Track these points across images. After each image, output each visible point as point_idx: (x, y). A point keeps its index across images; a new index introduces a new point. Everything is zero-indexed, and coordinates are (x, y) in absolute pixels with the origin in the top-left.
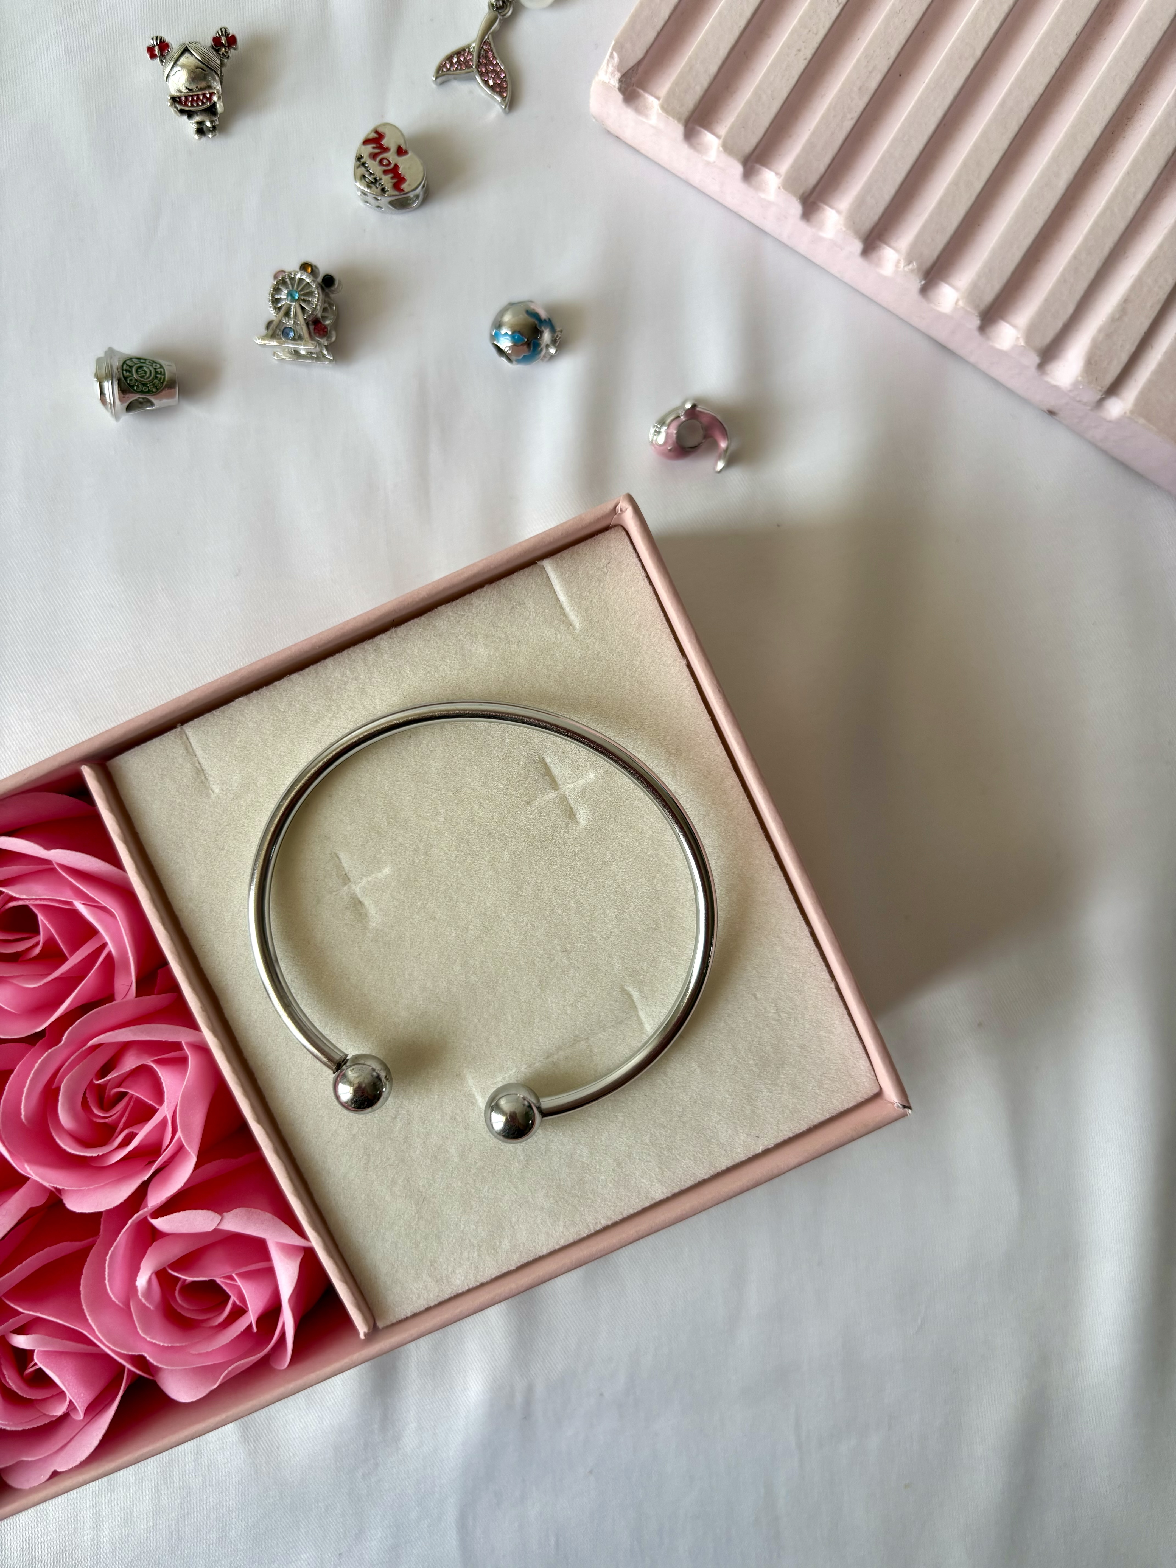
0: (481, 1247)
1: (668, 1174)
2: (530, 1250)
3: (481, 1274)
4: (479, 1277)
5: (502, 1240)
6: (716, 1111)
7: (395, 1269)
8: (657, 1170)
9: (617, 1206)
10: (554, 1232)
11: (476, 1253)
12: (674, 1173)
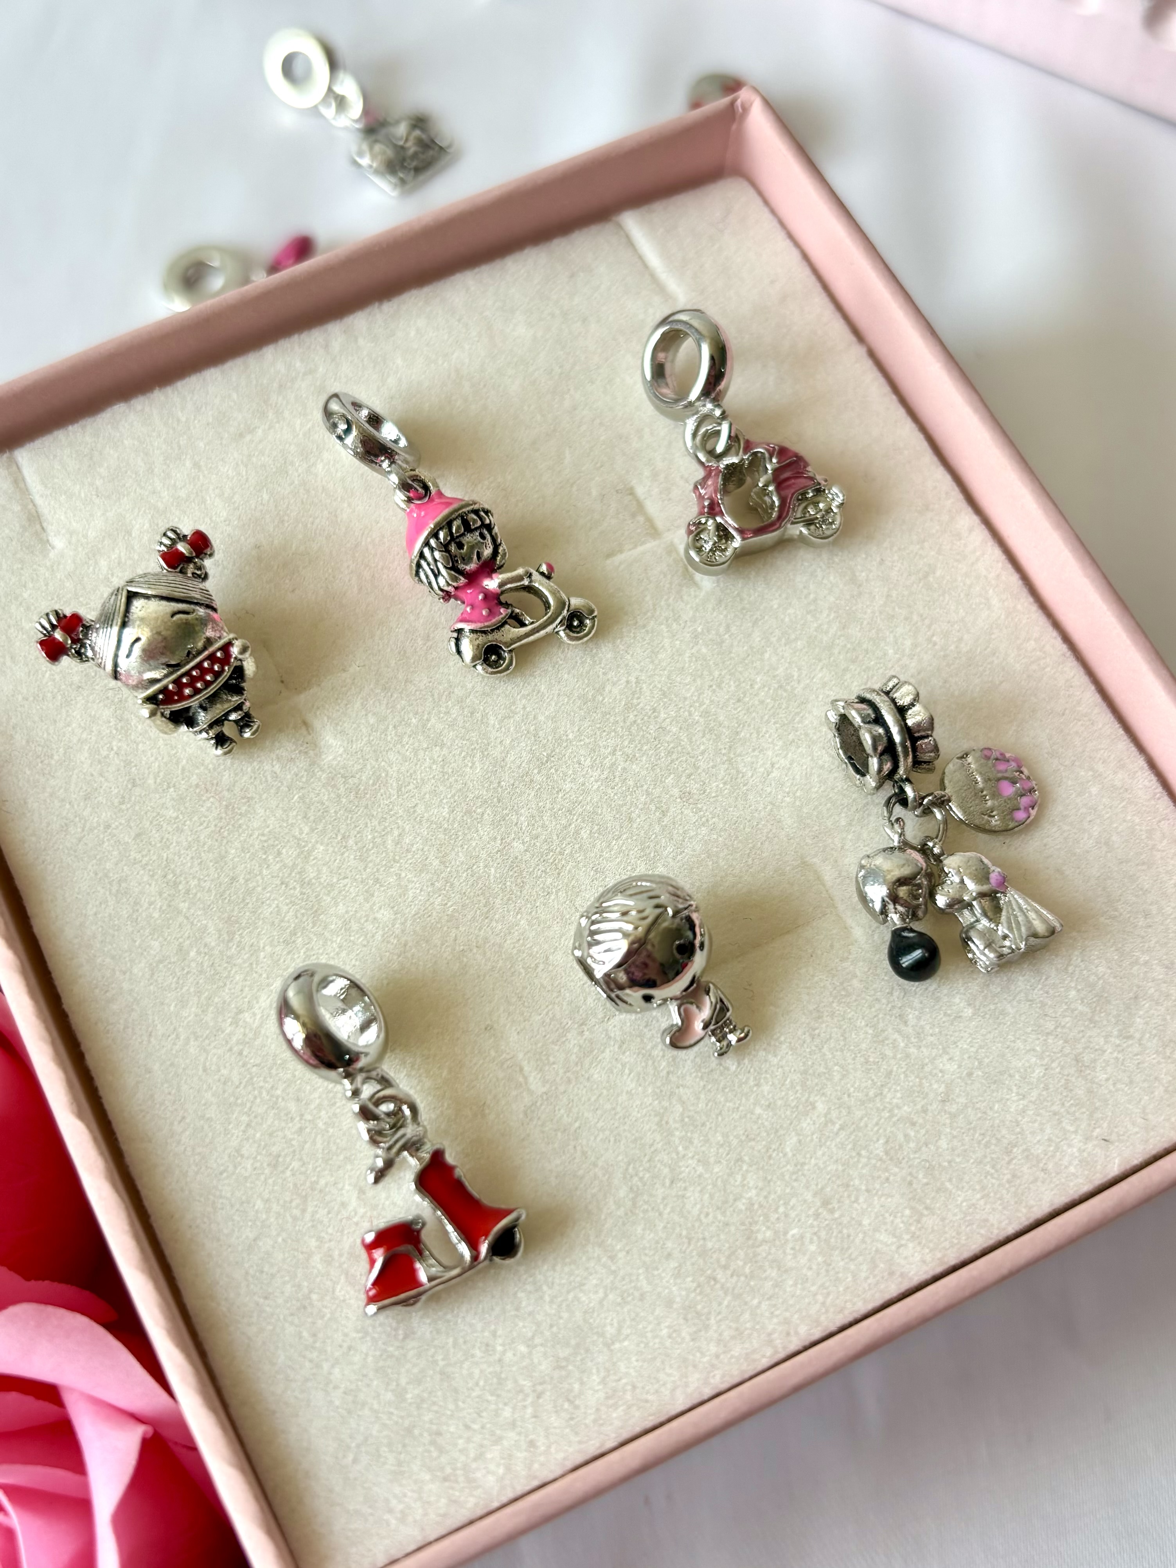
0: (539, 1397)
1: (930, 1221)
2: (647, 1401)
3: (542, 1459)
4: (536, 1466)
5: (585, 1379)
6: (1015, 1089)
7: (351, 1457)
8: (907, 1212)
9: (828, 1294)
10: (698, 1355)
11: (529, 1411)
12: (943, 1219)
